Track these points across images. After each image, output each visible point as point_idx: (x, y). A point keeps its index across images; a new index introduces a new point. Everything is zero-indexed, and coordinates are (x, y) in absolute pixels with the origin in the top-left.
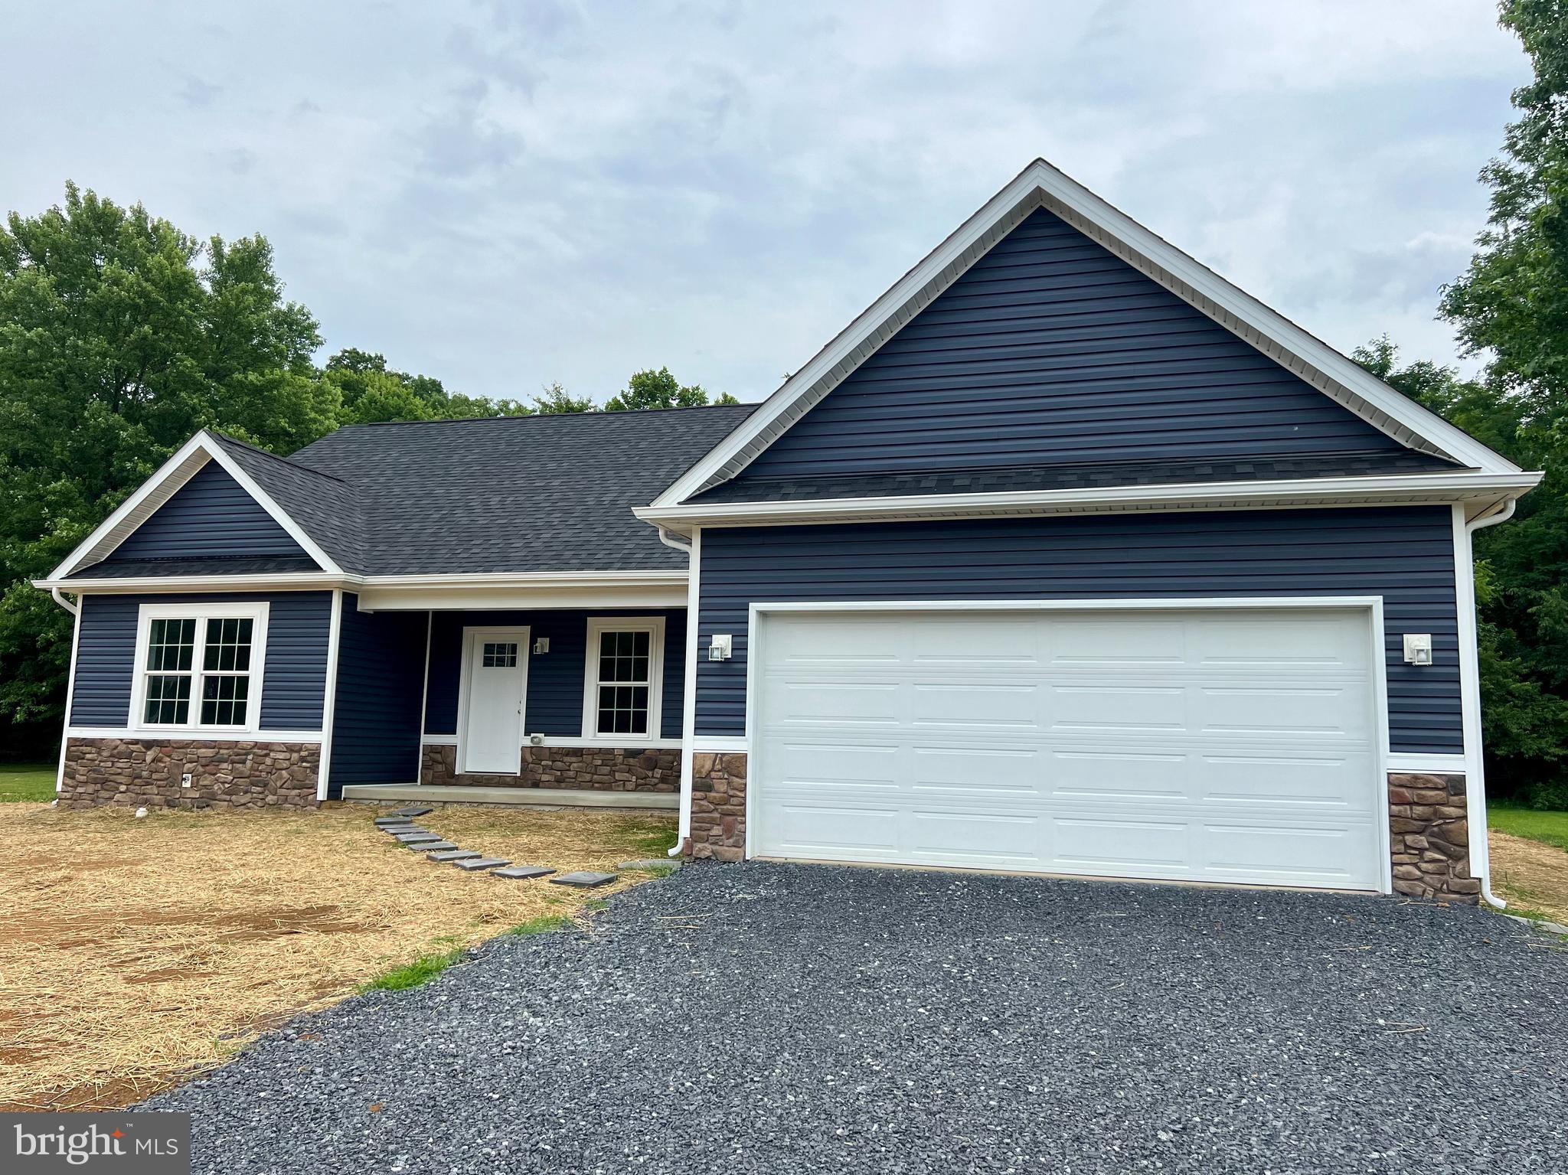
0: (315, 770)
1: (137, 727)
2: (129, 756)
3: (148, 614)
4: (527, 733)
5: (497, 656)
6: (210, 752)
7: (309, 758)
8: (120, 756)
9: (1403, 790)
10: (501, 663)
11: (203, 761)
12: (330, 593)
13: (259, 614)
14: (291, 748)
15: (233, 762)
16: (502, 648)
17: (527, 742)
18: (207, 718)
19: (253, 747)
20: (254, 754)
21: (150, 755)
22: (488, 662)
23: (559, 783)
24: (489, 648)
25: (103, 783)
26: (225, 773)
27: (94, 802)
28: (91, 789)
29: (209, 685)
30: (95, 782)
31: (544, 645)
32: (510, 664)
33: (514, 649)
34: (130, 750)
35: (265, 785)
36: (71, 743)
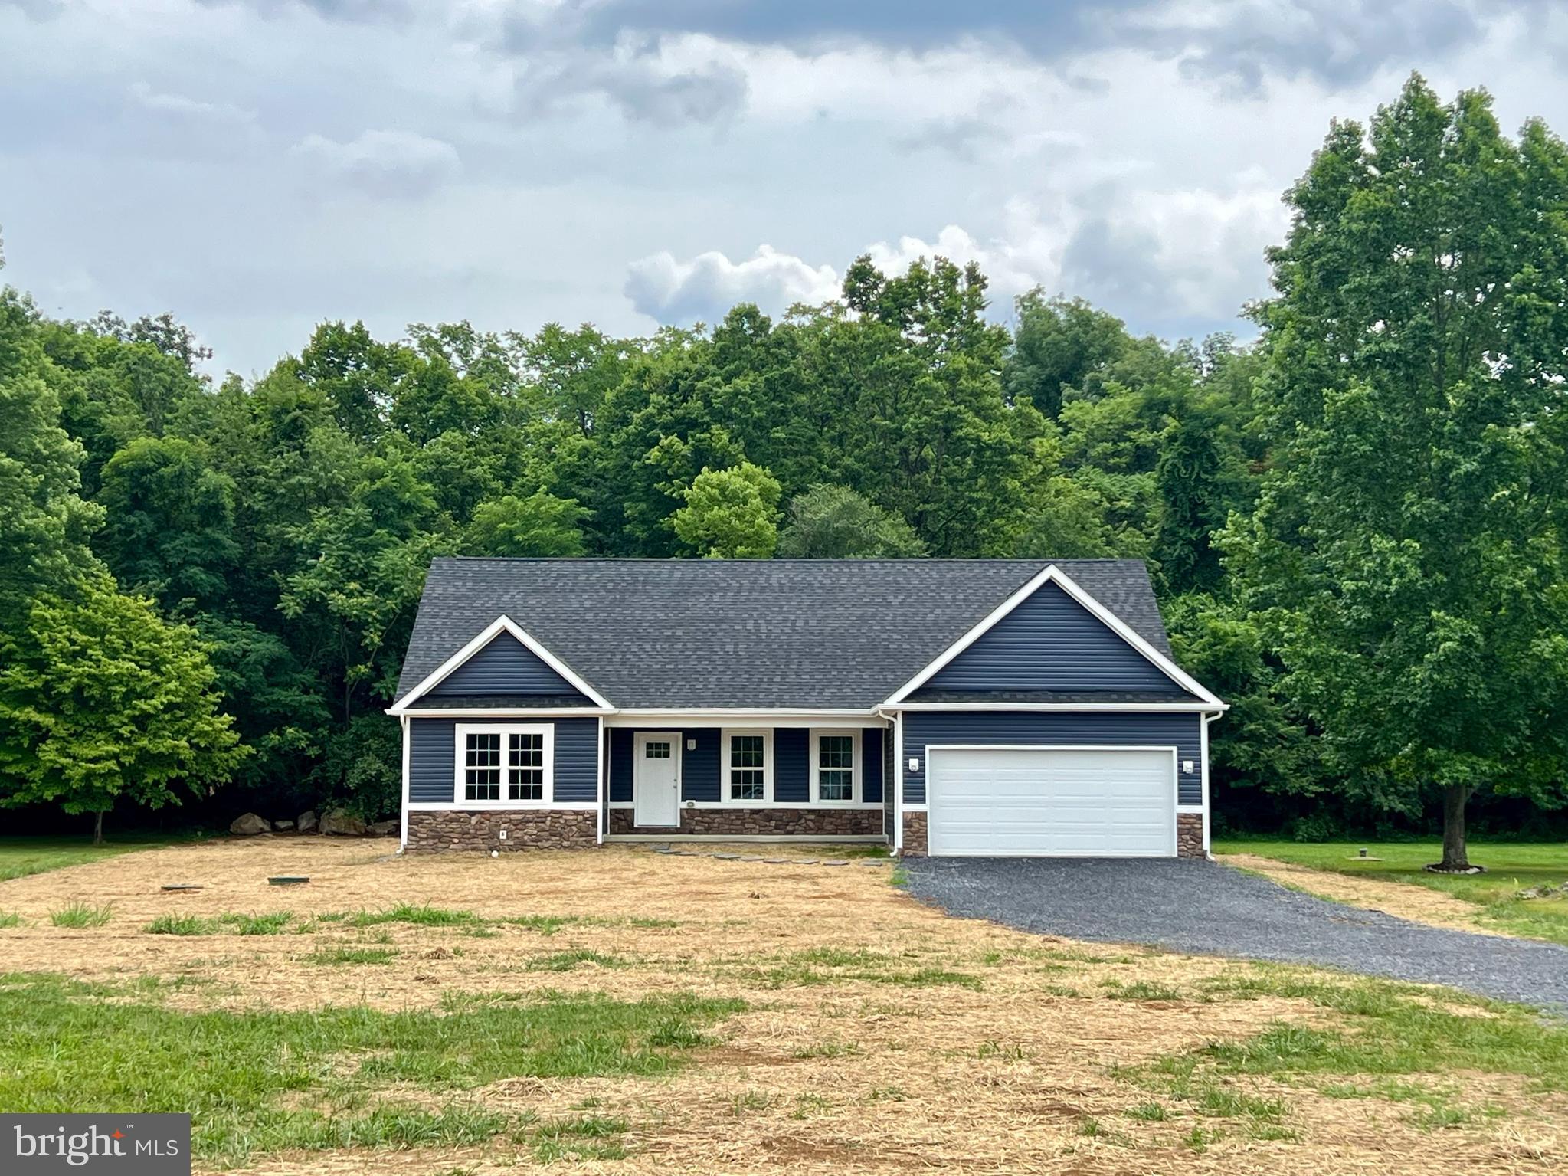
0: (595, 825)
1: (461, 802)
2: (458, 820)
3: (462, 732)
4: (683, 800)
5: (657, 751)
6: (520, 817)
7: (590, 819)
8: (452, 821)
9: (1182, 819)
10: (658, 755)
11: (516, 823)
12: (597, 719)
13: (548, 732)
14: (577, 813)
15: (536, 822)
16: (658, 746)
17: (684, 805)
18: (513, 794)
19: (550, 813)
20: (552, 817)
21: (474, 820)
22: (649, 755)
23: (707, 831)
24: (649, 746)
25: (440, 838)
26: (531, 829)
27: (435, 850)
28: (431, 842)
29: (513, 775)
30: (434, 838)
31: (692, 745)
32: (667, 755)
33: (667, 746)
34: (458, 817)
35: (561, 835)
36: (411, 813)
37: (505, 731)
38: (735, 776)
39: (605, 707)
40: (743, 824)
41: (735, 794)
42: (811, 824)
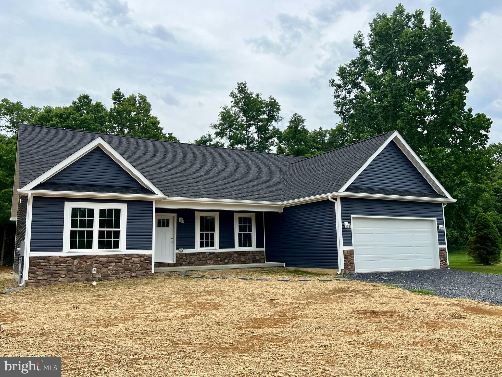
0: (151, 263)
1: (67, 251)
2: (65, 262)
3: (69, 207)
4: (177, 248)
5: (162, 223)
6: (105, 259)
7: (148, 259)
8: (60, 263)
9: (440, 251)
10: (163, 226)
11: (103, 263)
12: (152, 202)
13: (123, 208)
14: (140, 256)
15: (116, 262)
16: (164, 221)
17: (178, 251)
18: (101, 245)
19: (124, 256)
20: (125, 259)
21: (76, 262)
22: (159, 225)
23: (189, 264)
24: (159, 220)
25: (52, 274)
26: (112, 267)
27: (49, 282)
28: (46, 277)
29: (101, 234)
30: (48, 274)
31: (182, 220)
32: (168, 225)
33: (168, 221)
34: (65, 260)
35: (131, 270)
36: (31, 259)
37: (97, 207)
38: (202, 236)
39: (159, 194)
40: (206, 260)
41: (202, 245)
42: (236, 259)
